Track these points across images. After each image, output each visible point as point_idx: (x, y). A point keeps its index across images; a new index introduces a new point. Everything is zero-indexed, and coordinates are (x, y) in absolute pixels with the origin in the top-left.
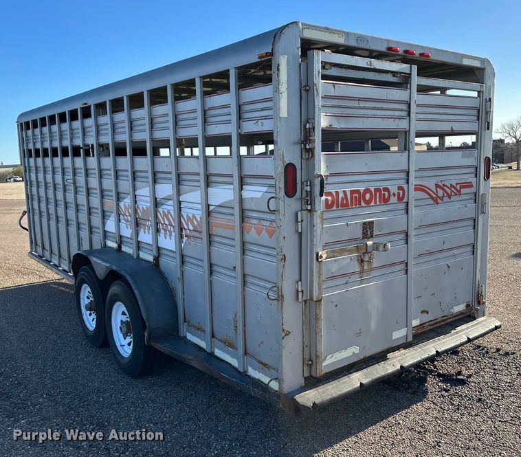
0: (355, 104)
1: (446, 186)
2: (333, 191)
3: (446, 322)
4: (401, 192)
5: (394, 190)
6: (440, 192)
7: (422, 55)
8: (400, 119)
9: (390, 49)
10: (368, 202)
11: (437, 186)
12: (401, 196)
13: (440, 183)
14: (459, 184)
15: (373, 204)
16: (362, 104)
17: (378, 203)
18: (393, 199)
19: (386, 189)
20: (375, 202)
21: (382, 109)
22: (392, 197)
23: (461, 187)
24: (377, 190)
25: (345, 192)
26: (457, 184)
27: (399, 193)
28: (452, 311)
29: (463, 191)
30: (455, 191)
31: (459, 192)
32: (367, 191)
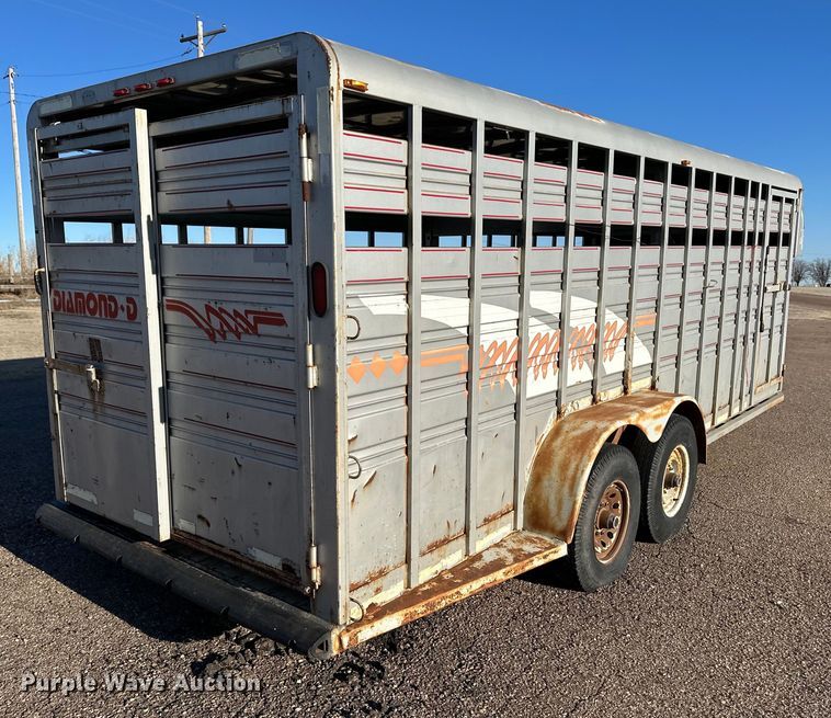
0: (74, 182)
1: (225, 312)
2: (61, 291)
3: (237, 563)
4: (131, 306)
5: (122, 301)
6: (216, 323)
7: (161, 84)
8: (122, 195)
9: (117, 94)
10: (93, 312)
11: (209, 309)
12: (132, 311)
13: (212, 305)
14: (251, 312)
15: (97, 315)
16: (82, 181)
17: (104, 316)
18: (122, 315)
19: (112, 299)
20: (101, 314)
21: (102, 184)
22: (120, 311)
23: (257, 320)
24: (102, 297)
25: (69, 293)
26: (247, 312)
27: (128, 307)
28: (251, 552)
29: (262, 328)
30: (245, 326)
31: (255, 329)
32: (91, 296)
